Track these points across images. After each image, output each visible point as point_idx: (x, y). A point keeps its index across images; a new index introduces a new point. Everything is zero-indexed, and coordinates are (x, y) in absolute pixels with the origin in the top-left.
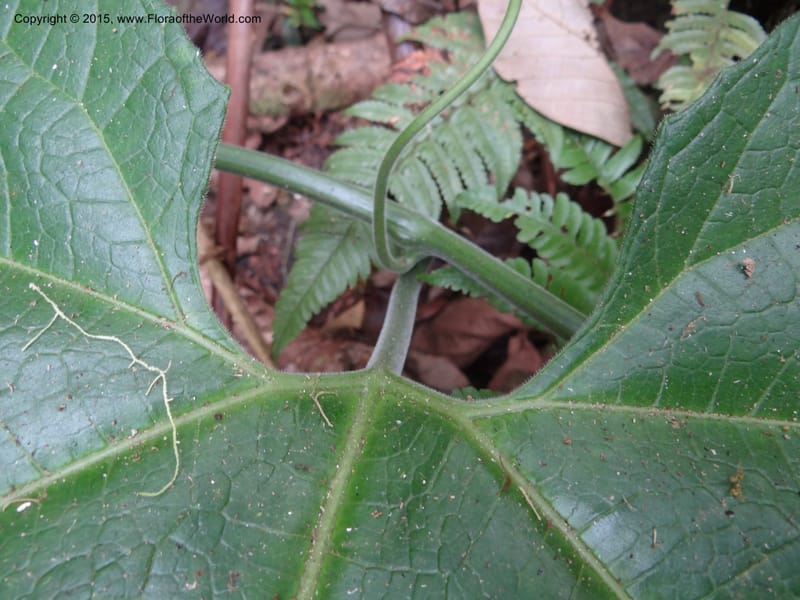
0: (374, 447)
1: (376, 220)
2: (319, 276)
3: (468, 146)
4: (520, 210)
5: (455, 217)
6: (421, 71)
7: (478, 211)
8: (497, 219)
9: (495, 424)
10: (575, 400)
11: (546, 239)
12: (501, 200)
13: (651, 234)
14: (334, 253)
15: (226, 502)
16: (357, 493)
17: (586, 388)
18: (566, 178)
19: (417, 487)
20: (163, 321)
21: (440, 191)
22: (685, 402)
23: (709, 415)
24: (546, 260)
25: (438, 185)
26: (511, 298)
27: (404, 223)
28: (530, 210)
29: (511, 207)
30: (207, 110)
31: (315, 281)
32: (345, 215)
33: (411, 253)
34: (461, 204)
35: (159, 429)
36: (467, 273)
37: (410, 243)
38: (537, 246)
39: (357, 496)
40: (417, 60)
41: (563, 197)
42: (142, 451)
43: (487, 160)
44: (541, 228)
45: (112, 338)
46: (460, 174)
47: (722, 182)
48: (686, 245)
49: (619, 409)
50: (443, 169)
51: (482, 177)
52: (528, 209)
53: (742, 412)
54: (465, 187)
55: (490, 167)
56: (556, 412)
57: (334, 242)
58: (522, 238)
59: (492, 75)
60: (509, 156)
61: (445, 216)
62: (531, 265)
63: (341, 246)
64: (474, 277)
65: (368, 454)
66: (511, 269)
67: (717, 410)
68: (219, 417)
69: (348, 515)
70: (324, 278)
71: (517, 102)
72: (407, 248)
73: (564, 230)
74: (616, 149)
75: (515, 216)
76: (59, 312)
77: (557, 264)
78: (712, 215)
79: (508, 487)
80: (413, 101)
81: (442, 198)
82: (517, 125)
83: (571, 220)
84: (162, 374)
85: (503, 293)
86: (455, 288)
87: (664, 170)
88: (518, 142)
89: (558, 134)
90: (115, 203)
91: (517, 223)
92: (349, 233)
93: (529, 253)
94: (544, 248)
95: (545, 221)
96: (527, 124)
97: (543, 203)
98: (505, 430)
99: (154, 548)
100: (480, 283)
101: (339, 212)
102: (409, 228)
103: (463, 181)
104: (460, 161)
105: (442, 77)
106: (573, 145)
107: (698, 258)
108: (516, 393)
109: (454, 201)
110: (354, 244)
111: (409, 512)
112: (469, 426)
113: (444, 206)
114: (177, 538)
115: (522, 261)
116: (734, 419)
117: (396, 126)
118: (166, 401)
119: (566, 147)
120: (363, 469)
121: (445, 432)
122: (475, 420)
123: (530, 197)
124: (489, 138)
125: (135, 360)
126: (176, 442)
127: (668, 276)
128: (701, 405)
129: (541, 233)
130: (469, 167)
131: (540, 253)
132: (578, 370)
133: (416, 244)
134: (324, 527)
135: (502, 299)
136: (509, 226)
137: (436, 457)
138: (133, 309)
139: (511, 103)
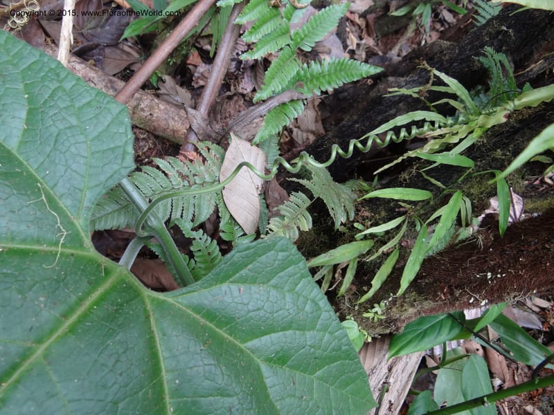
0: (113, 289)
1: (144, 213)
2: (102, 217)
3: (192, 201)
4: (197, 238)
5: (171, 225)
6: (191, 161)
7: (182, 229)
8: (187, 236)
9: (153, 300)
10: (179, 303)
11: (200, 254)
12: (192, 230)
13: (223, 269)
14: (114, 212)
15: (64, 280)
16: (102, 298)
17: (185, 302)
18: (221, 234)
19: (122, 305)
20: (72, 217)
21: (171, 212)
22: (207, 319)
23: (211, 325)
24: (196, 261)
25: (172, 209)
26: (176, 268)
27: (152, 219)
28: (201, 240)
29: (194, 234)
30: (126, 168)
31: (99, 218)
32: (128, 199)
33: (148, 231)
34: (177, 222)
35: (53, 249)
36: (165, 250)
37: (150, 227)
38: (195, 254)
39: (102, 299)
40: (192, 155)
41: (215, 242)
42: (46, 253)
43: (196, 210)
44: (201, 249)
45: (55, 214)
46: (183, 210)
47: (246, 266)
48: (230, 276)
49: (189, 311)
50: (177, 204)
51: (190, 217)
52: (200, 239)
53: (221, 328)
54: (182, 216)
55: (196, 214)
56: (173, 304)
57: (116, 207)
58: (192, 248)
59: (217, 179)
60: (205, 214)
61: (168, 222)
62: (190, 260)
63: (119, 210)
64: (167, 253)
65: (111, 289)
66: (181, 257)
67: (215, 325)
68: (72, 255)
69: (97, 303)
70: (103, 219)
71: (220, 196)
72: (148, 229)
73: (209, 254)
74: (245, 234)
75: (194, 239)
76: (44, 198)
77: (199, 265)
78: (240, 273)
79: (148, 317)
80: (181, 171)
81: (171, 215)
82: (215, 204)
83: (213, 252)
84: (65, 233)
85: (174, 265)
86: (157, 253)
87: (234, 255)
88: (211, 211)
89: (228, 216)
90: (81, 175)
91: (193, 241)
92: (126, 207)
93: (191, 255)
94: (198, 257)
95: (204, 247)
96: (219, 206)
97: (207, 240)
98: (155, 302)
99: (37, 282)
100: (168, 256)
101: (126, 196)
102: (153, 222)
103: (182, 213)
104: (185, 205)
105: (198, 169)
106: (230, 224)
107: (231, 282)
108: (164, 293)
109: (175, 219)
110: (125, 213)
111: (116, 311)
112: (146, 296)
113: (170, 219)
114: (45, 283)
115: (187, 257)
116: (217, 330)
117: (170, 176)
118: (61, 242)
119: (227, 223)
120: (107, 293)
121: (137, 295)
122: (149, 296)
123: (203, 235)
124: (202, 203)
125: (59, 224)
126: (58, 256)
127: (221, 282)
128: (211, 321)
129: (200, 250)
130: (188, 210)
131: (195, 258)
132: (185, 295)
133: (152, 229)
134: (88, 303)
135: (173, 267)
136: (190, 241)
137: (131, 300)
138: (65, 209)
139: (218, 194)
